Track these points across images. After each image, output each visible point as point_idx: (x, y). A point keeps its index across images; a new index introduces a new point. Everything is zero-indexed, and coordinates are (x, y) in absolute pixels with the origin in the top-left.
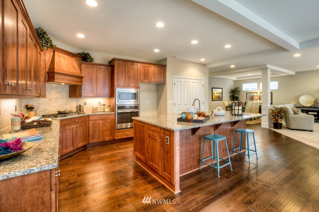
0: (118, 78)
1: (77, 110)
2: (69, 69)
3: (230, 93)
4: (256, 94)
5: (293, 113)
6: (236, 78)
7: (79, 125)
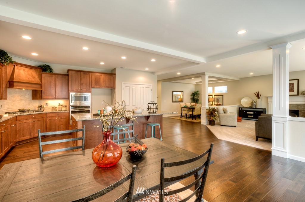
0: (71, 85)
1: (39, 109)
2: (28, 78)
3: (191, 95)
4: (211, 97)
5: (223, 112)
6: (196, 82)
7: (36, 120)
